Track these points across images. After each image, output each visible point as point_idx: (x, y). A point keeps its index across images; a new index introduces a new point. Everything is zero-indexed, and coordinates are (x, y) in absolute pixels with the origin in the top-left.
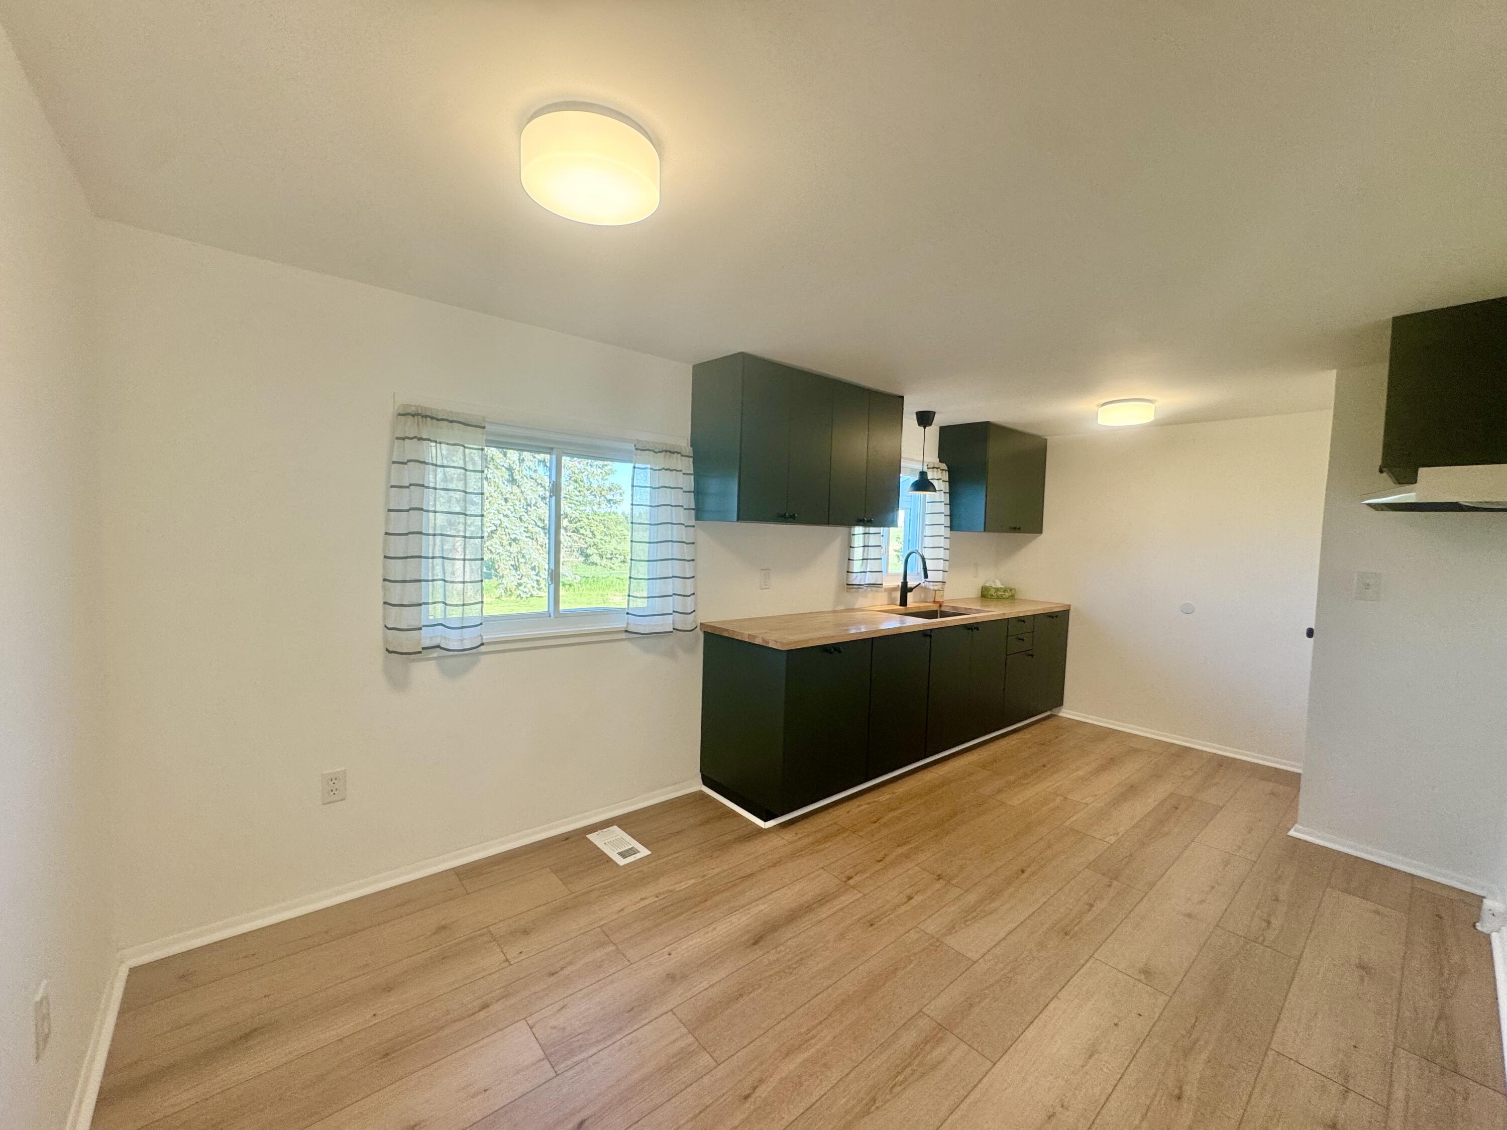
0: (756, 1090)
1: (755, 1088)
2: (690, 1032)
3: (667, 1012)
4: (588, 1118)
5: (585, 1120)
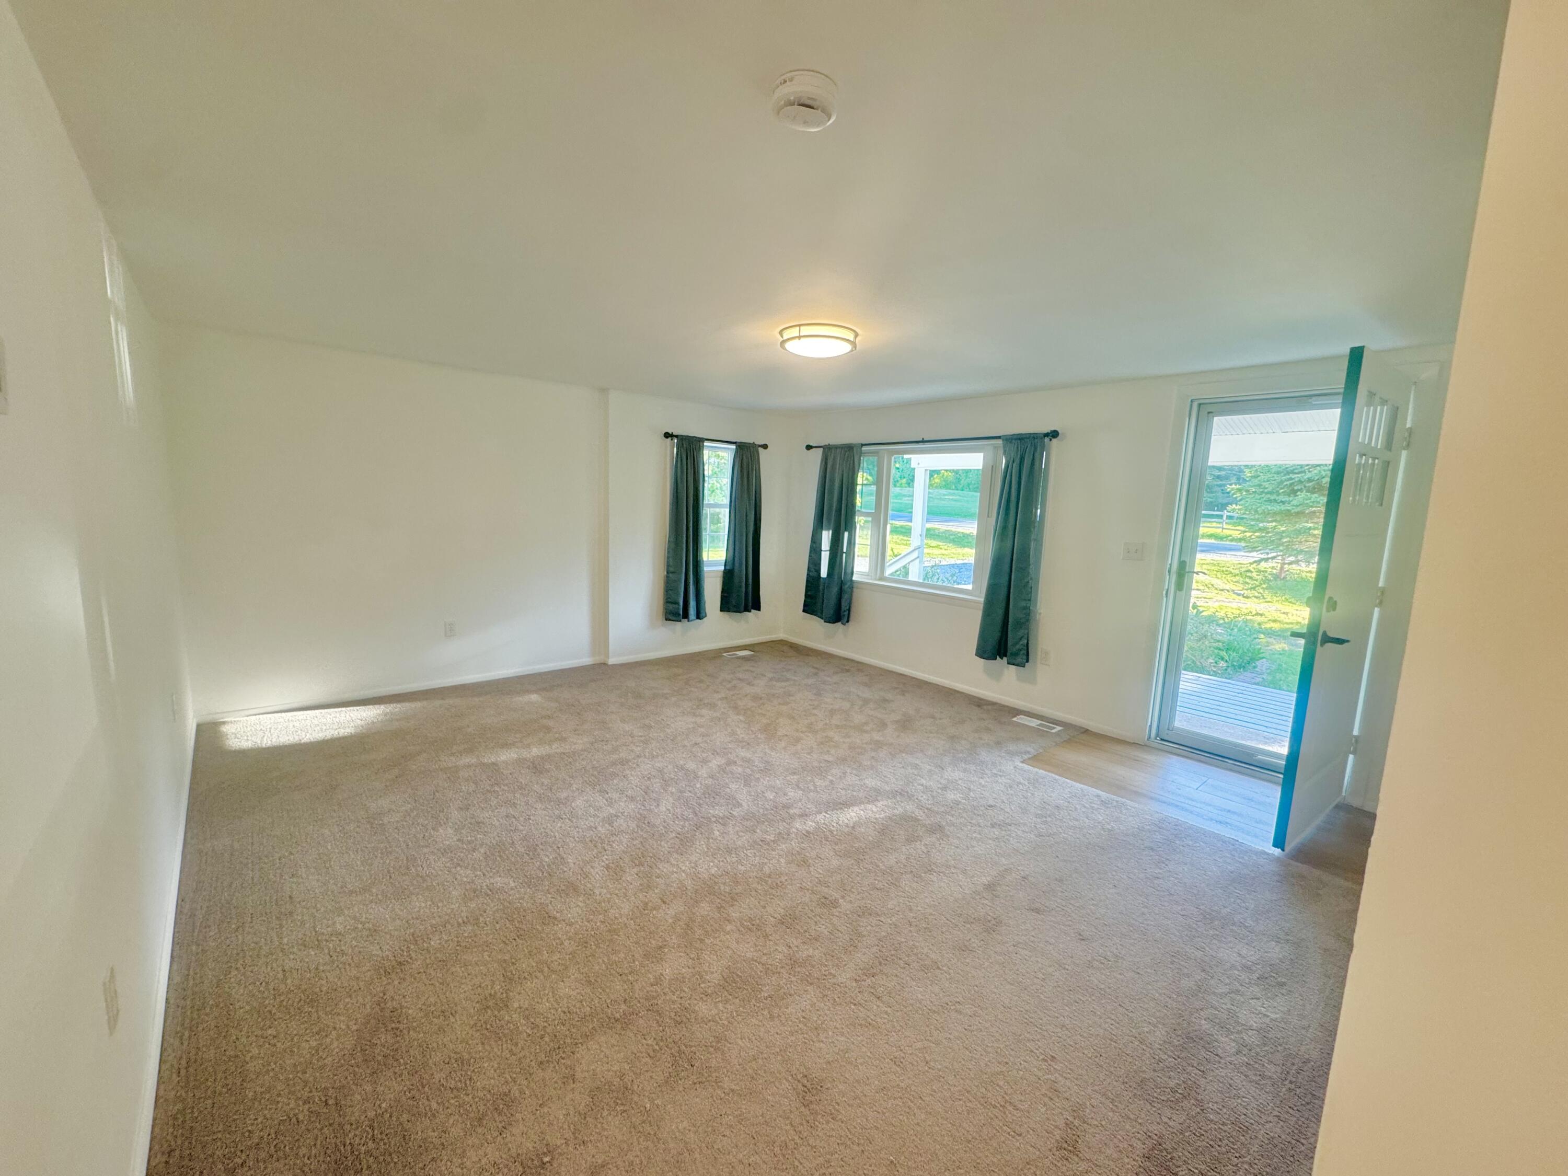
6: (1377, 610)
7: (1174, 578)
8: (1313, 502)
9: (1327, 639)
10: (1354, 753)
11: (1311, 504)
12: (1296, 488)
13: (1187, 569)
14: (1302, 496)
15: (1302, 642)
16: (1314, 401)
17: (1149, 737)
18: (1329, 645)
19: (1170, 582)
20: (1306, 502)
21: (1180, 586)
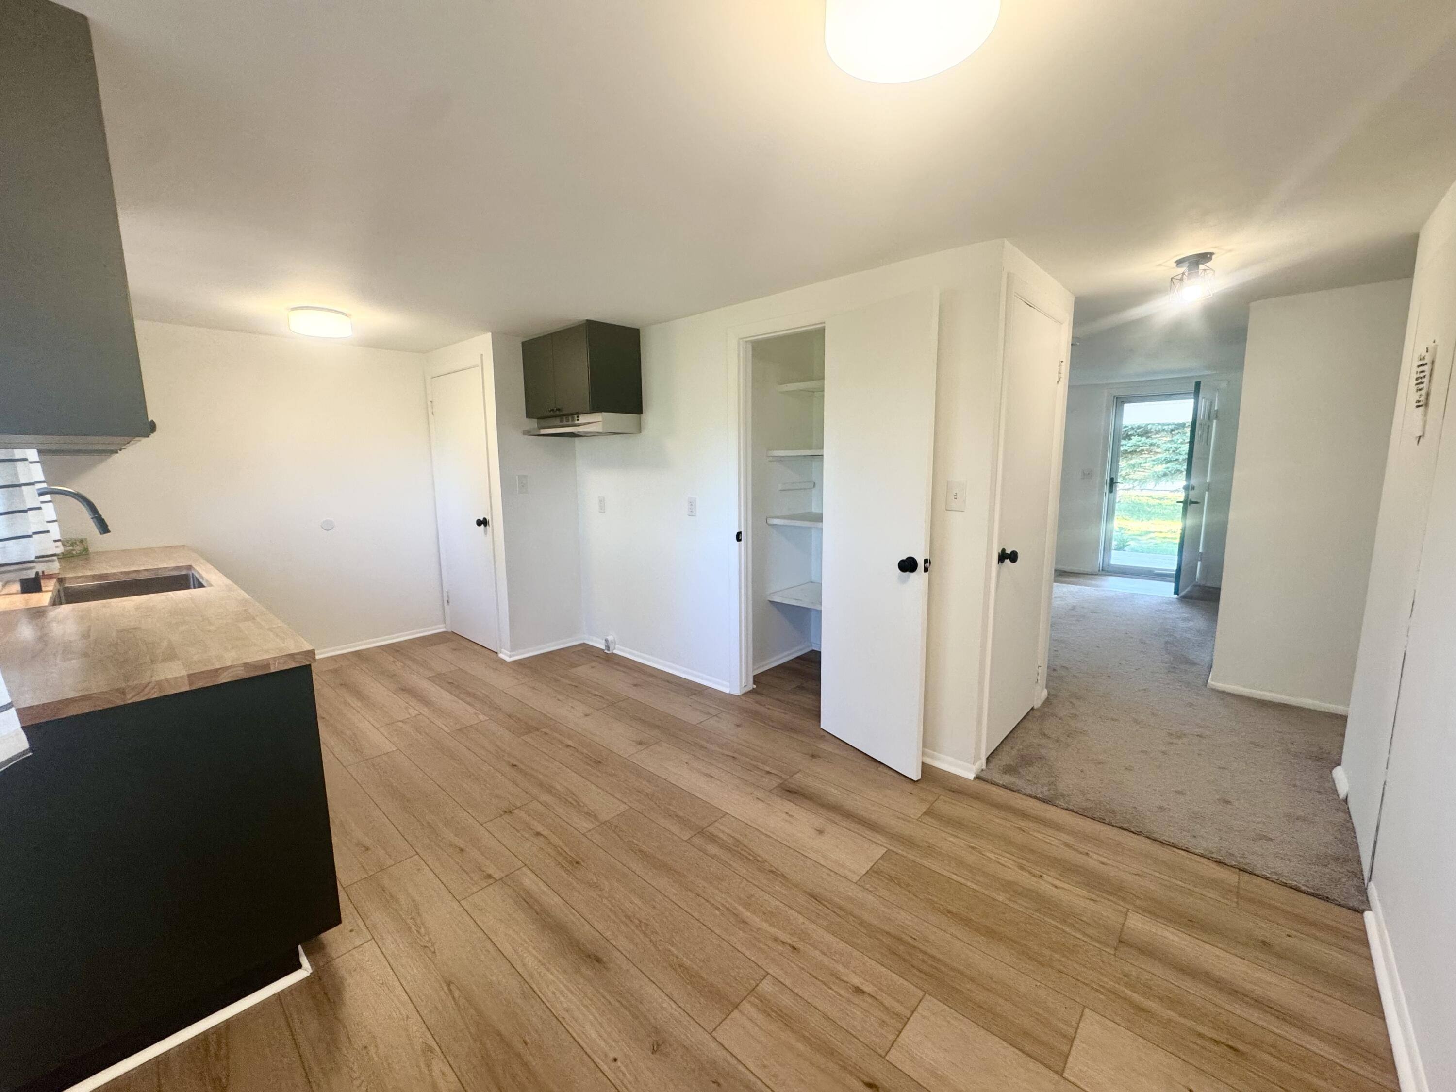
0: (785, 941)
1: (784, 943)
2: (737, 1007)
3: (714, 1038)
4: (860, 1079)
5: (863, 1081)
6: (1207, 493)
7: (1108, 486)
8: (1143, 443)
9: (1192, 502)
10: (1201, 560)
11: (1141, 445)
12: (1129, 433)
13: (1114, 482)
14: (1135, 439)
15: (1182, 505)
16: (1174, 397)
17: (1099, 570)
18: (1193, 505)
19: (1106, 488)
20: (1138, 443)
21: (1111, 490)
